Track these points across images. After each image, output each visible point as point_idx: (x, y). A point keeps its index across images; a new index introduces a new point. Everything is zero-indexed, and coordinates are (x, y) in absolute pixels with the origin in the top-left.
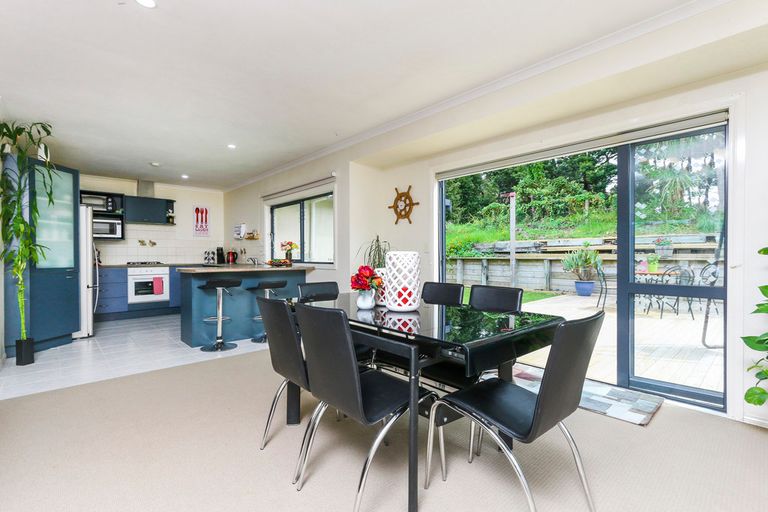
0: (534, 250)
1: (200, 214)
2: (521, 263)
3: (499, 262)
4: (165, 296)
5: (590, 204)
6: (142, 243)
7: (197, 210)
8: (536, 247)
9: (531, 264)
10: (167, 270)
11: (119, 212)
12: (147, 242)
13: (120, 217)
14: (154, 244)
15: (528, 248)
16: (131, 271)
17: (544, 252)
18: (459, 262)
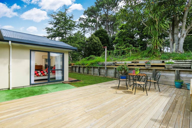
0: (113, 65)
2: (108, 69)
3: (103, 68)
5: (132, 51)
8: (114, 64)
9: (111, 69)
15: (111, 64)
17: (116, 65)
18: (92, 68)
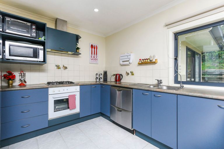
1: (93, 49)
4: (77, 110)
6: (58, 67)
7: (92, 46)
10: (78, 88)
11: (42, 39)
12: (61, 66)
13: (42, 44)
14: (66, 68)
16: (51, 90)
